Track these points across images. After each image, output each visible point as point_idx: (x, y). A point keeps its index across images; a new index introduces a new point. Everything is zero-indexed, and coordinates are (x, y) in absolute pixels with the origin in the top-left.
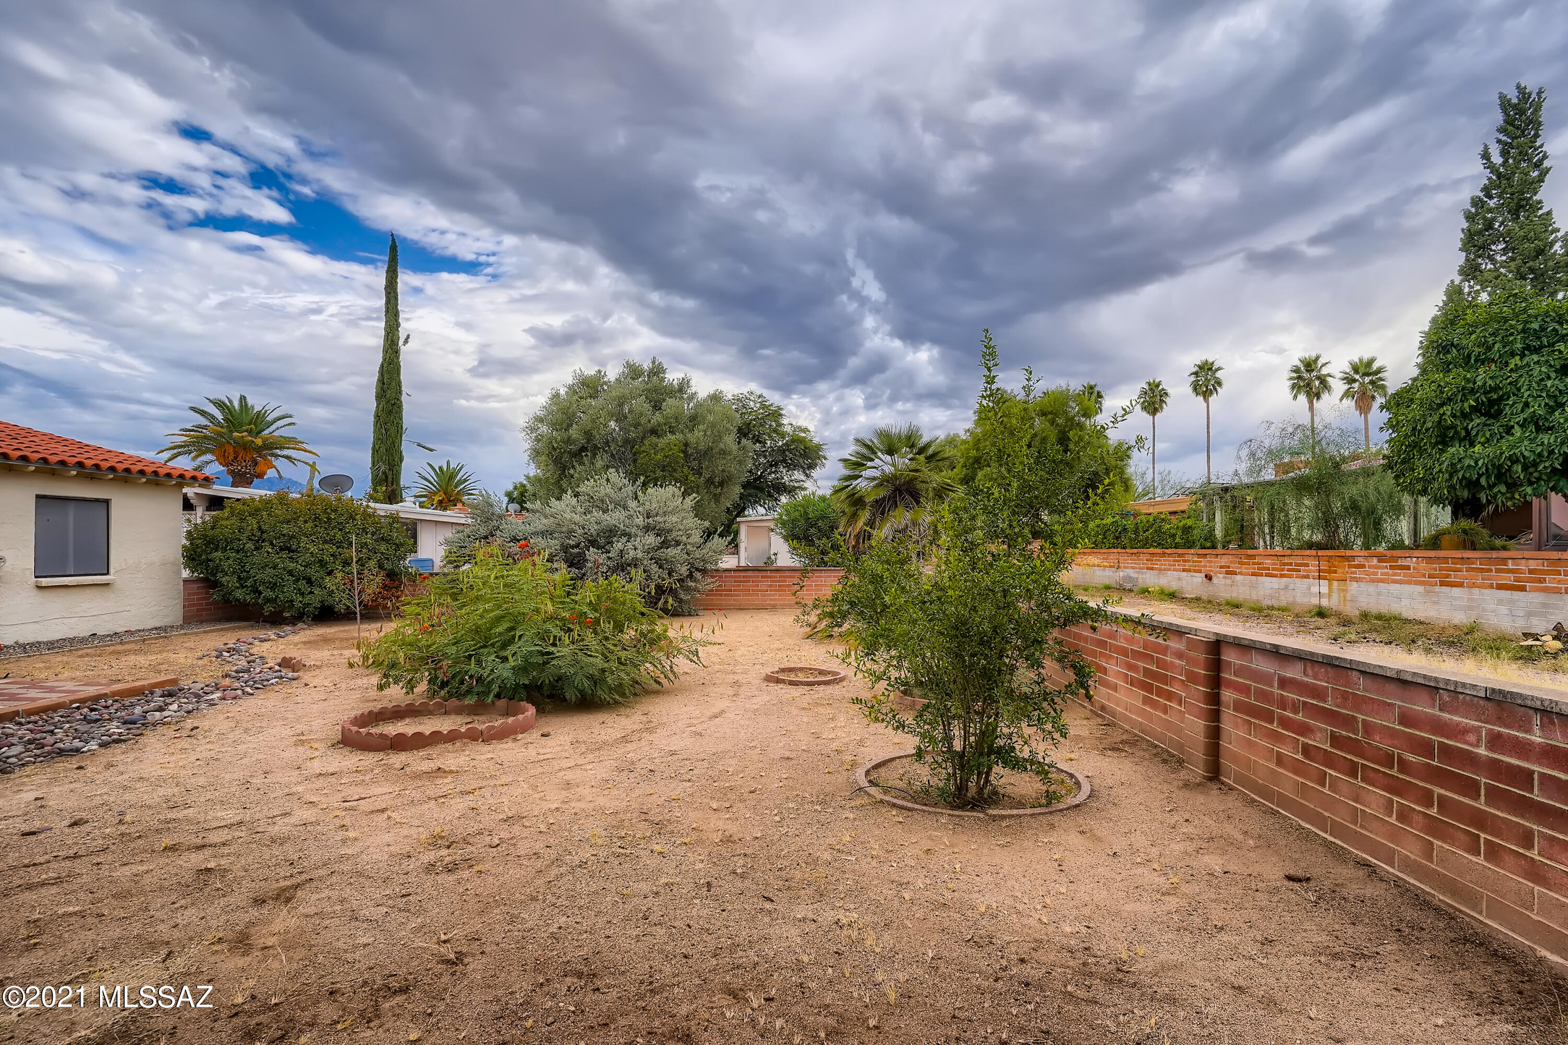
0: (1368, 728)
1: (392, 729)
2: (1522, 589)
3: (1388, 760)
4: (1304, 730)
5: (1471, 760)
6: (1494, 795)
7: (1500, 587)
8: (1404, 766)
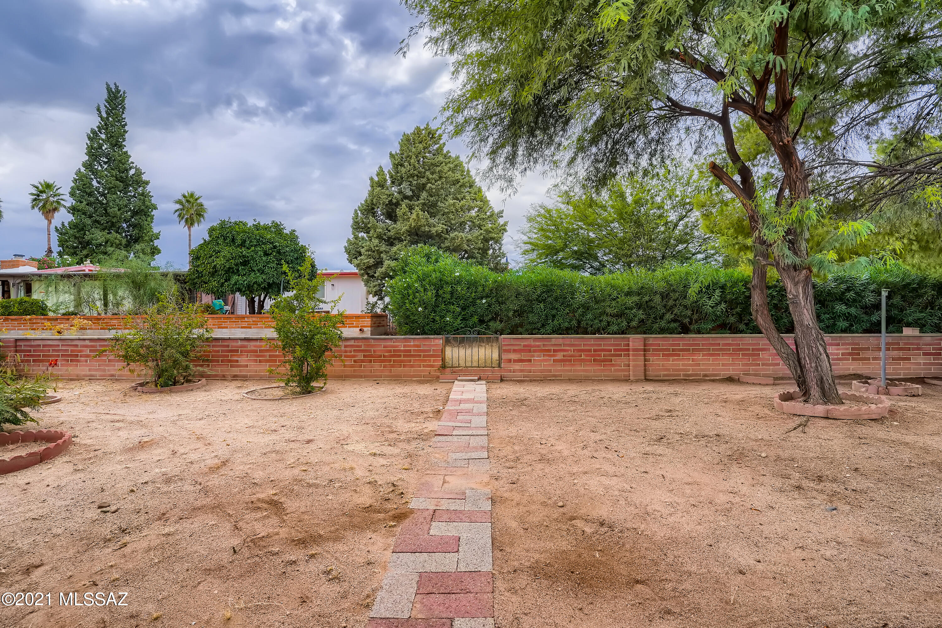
0: (374, 351)
1: (36, 448)
2: (250, 328)
3: (380, 356)
4: (354, 356)
5: (400, 351)
6: (404, 356)
7: (242, 327)
8: (384, 356)
